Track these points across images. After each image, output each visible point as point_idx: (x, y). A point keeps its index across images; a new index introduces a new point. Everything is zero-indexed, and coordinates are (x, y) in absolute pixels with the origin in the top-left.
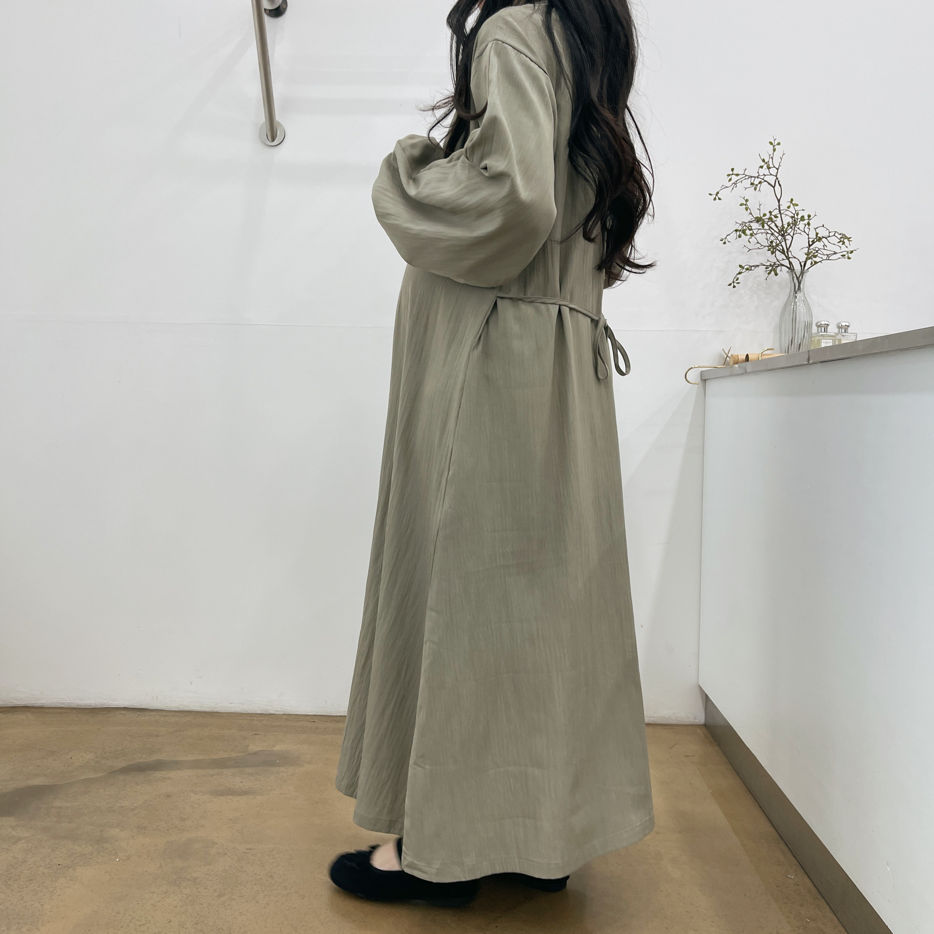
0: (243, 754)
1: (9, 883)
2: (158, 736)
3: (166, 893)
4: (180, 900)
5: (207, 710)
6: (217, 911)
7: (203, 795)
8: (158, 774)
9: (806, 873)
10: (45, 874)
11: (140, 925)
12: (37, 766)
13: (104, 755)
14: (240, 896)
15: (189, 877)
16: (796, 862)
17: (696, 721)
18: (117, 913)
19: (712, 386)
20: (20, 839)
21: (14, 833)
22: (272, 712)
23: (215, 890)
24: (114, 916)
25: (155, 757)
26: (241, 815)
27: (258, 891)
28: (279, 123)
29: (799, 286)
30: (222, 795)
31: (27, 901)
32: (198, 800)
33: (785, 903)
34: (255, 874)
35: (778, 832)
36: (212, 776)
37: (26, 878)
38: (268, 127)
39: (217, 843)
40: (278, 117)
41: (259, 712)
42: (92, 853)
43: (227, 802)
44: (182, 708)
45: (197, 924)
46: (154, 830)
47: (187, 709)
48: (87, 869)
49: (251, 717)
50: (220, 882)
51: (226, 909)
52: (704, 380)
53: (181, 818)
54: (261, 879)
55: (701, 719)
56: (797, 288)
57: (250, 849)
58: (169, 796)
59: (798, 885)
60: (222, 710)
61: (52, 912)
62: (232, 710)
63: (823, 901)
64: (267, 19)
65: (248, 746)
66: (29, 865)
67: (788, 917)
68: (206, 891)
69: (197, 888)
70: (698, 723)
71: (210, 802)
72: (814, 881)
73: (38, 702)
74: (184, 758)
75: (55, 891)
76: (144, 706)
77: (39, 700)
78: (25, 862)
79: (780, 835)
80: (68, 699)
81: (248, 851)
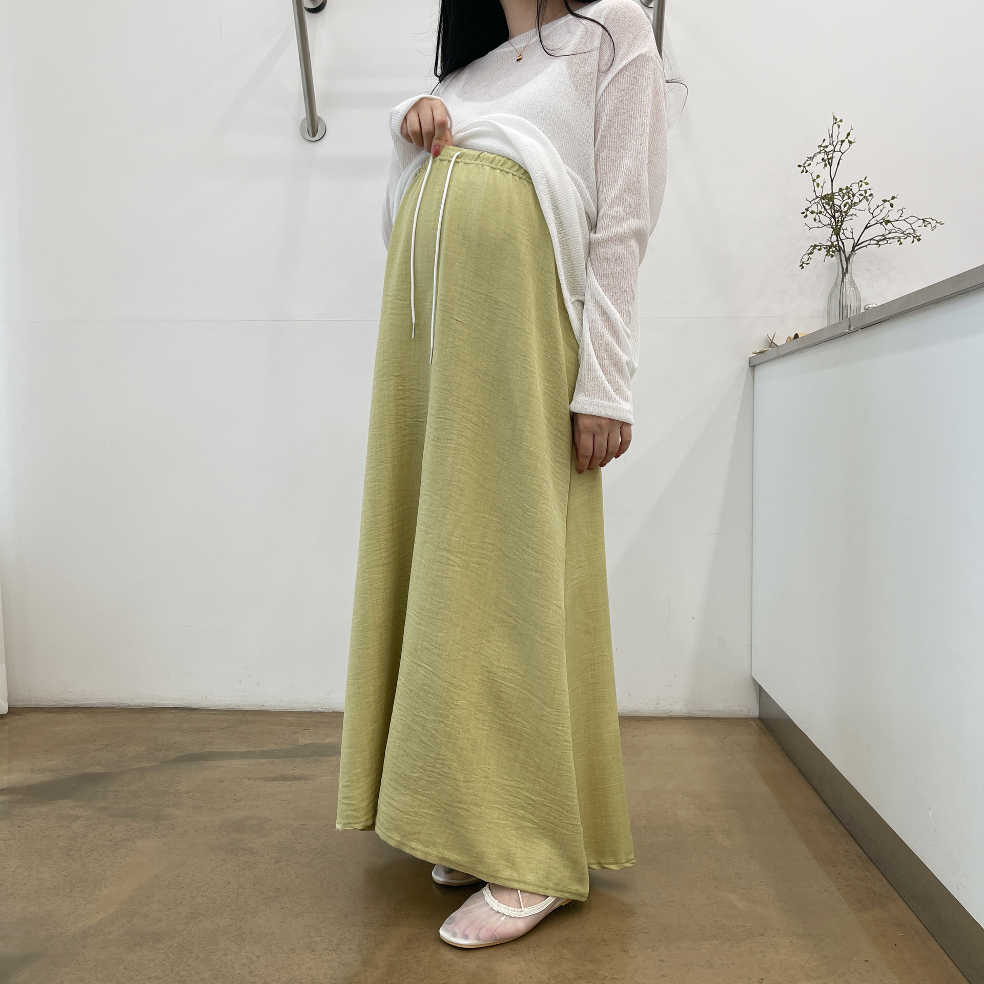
0: (293, 746)
1: (71, 853)
2: (208, 731)
3: (223, 860)
4: (238, 866)
5: (256, 708)
6: (275, 875)
7: (256, 780)
8: (212, 763)
9: (857, 842)
10: (105, 845)
11: (199, 886)
12: (92, 757)
13: (157, 748)
14: (295, 863)
15: (245, 847)
16: (848, 833)
17: (751, 714)
18: (179, 877)
19: (761, 372)
20: (78, 818)
21: (73, 812)
22: (321, 710)
23: (271, 858)
24: (174, 879)
25: (208, 749)
26: (294, 797)
27: (313, 858)
28: (319, 117)
29: (847, 267)
30: (274, 781)
31: (89, 868)
32: (251, 784)
33: (834, 866)
34: (309, 845)
35: (829, 808)
36: (264, 764)
37: (88, 849)
38: (309, 122)
39: (271, 820)
40: (319, 112)
41: (308, 710)
42: (151, 828)
43: (279, 786)
44: (230, 708)
45: (255, 885)
46: (209, 809)
47: (236, 708)
48: (146, 841)
49: (300, 715)
50: (276, 851)
51: (283, 873)
52: (752, 366)
53: (235, 799)
54: (316, 849)
55: (755, 713)
56: (845, 271)
57: (304, 825)
58: (220, 781)
59: (848, 852)
60: (271, 709)
61: (113, 876)
62: (282, 709)
63: (871, 864)
64: (307, 15)
65: (298, 739)
66: (90, 838)
67: (837, 878)
68: (263, 858)
69: (254, 857)
70: (752, 717)
71: (262, 786)
72: (864, 848)
73: (90, 702)
74: (235, 750)
75: (116, 859)
76: (193, 707)
77: (89, 701)
78: (85, 836)
79: (831, 810)
80: (118, 699)
81: (302, 826)
